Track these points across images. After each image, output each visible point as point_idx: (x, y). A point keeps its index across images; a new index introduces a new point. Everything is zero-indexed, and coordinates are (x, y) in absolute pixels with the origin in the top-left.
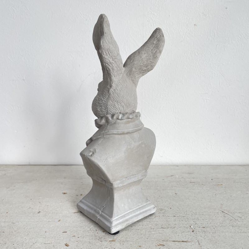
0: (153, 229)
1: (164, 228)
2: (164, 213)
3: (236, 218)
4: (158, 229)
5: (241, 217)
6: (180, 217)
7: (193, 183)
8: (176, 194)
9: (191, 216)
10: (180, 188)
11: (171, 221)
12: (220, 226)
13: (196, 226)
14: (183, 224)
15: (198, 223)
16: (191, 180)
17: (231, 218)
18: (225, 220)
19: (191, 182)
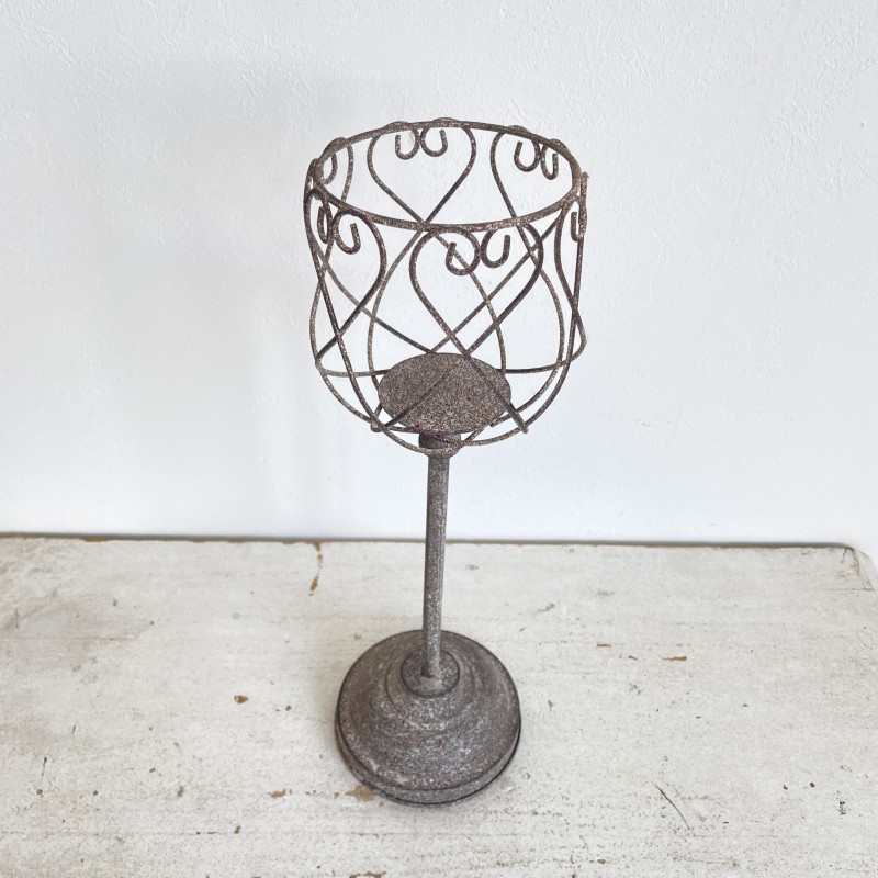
0: (477, 867)
1: (503, 865)
2: (509, 797)
3: (690, 824)
4: (488, 871)
5: (703, 819)
6: (549, 817)
7: (605, 650)
8: (550, 704)
9: (578, 810)
10: (566, 676)
11: (524, 835)
12: (645, 855)
13: (584, 858)
14: (552, 847)
15: (590, 841)
16: (601, 634)
17: (679, 823)
19: (599, 645)
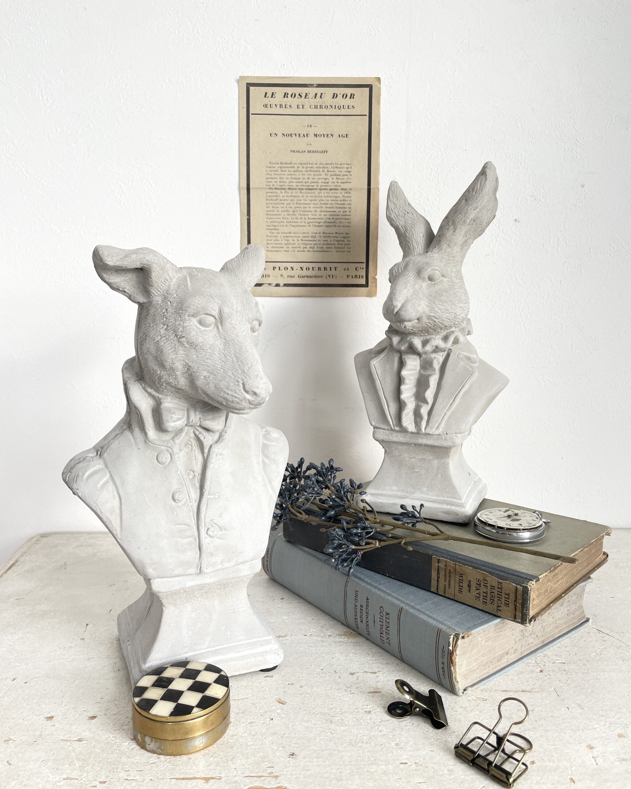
18: (606, 648)
